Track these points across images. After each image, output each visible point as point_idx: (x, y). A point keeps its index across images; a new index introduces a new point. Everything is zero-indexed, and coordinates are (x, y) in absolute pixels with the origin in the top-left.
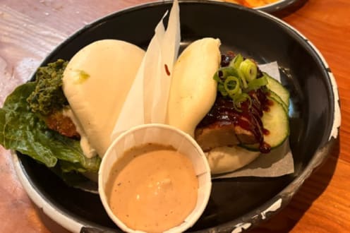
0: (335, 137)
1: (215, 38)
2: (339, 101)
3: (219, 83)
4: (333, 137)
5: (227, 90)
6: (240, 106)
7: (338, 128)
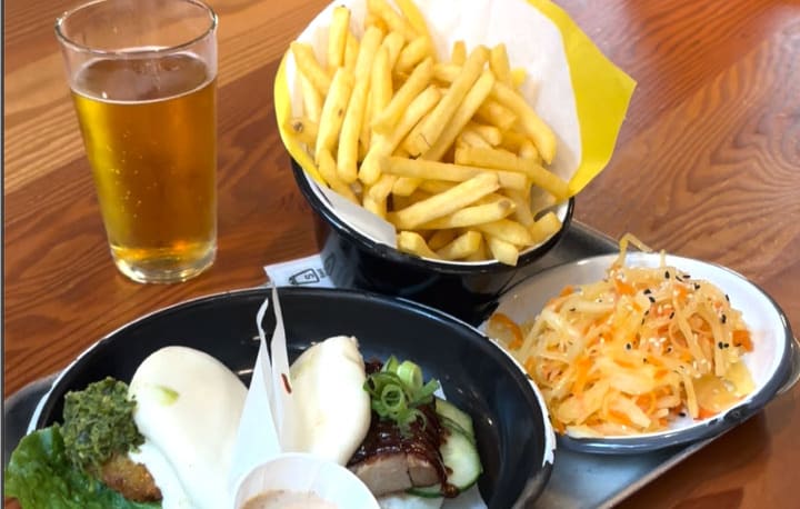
0: (551, 462)
1: (350, 336)
2: (549, 417)
3: (372, 397)
4: (547, 462)
5: (387, 407)
6: (409, 428)
7: (554, 451)
